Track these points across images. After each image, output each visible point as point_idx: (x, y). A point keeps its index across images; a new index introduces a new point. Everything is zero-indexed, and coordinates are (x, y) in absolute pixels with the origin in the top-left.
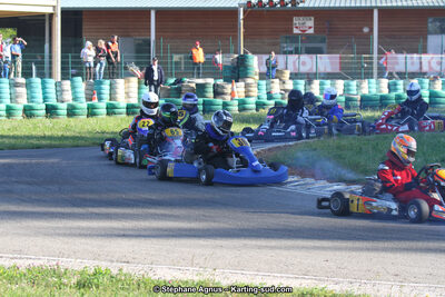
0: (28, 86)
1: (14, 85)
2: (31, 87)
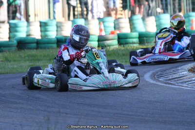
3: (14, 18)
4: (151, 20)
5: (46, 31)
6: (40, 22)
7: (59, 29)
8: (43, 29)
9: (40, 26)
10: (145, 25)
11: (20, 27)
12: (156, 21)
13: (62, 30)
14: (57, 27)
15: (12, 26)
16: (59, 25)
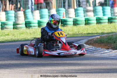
0: (94, 11)
1: (86, 11)
2: (96, 12)
4: (37, 13)
10: (33, 15)
12: (40, 13)
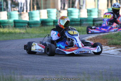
3: (73, 7)
5: (91, 15)
6: (87, 10)
7: (99, 14)
8: (89, 14)
9: (87, 12)
11: (74, 13)
13: (101, 15)
14: (98, 13)
15: (69, 12)
16: (99, 11)
